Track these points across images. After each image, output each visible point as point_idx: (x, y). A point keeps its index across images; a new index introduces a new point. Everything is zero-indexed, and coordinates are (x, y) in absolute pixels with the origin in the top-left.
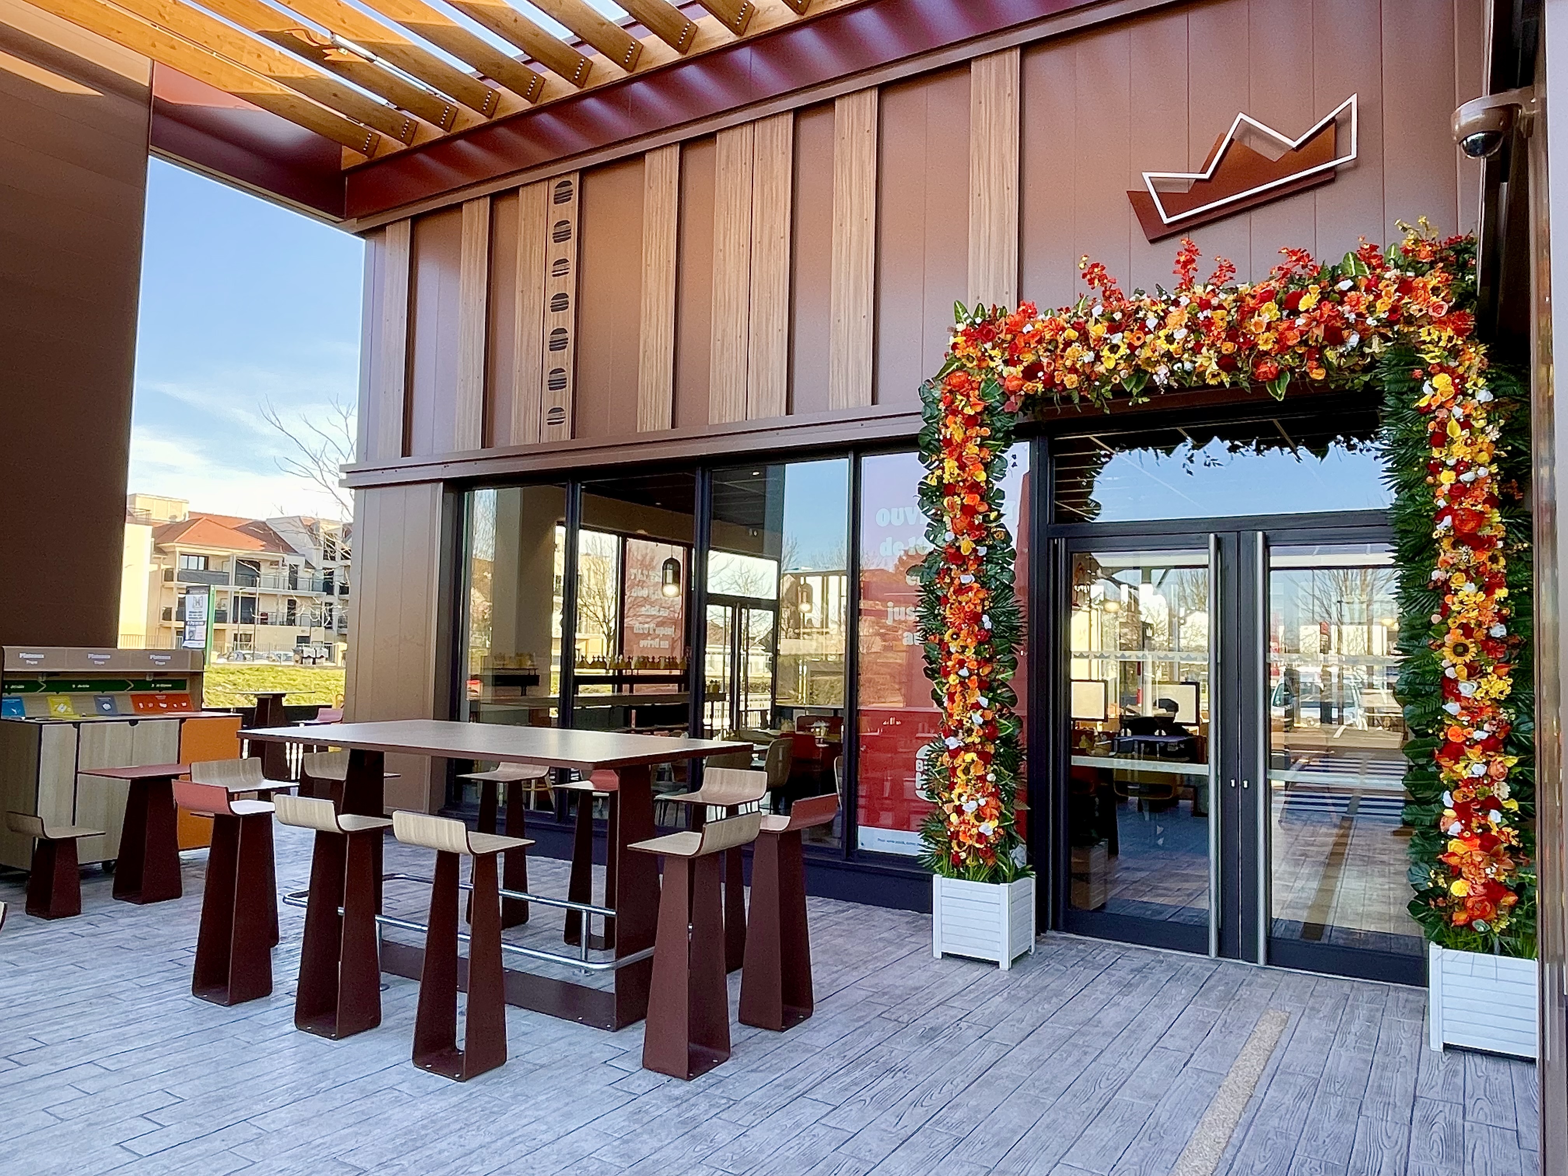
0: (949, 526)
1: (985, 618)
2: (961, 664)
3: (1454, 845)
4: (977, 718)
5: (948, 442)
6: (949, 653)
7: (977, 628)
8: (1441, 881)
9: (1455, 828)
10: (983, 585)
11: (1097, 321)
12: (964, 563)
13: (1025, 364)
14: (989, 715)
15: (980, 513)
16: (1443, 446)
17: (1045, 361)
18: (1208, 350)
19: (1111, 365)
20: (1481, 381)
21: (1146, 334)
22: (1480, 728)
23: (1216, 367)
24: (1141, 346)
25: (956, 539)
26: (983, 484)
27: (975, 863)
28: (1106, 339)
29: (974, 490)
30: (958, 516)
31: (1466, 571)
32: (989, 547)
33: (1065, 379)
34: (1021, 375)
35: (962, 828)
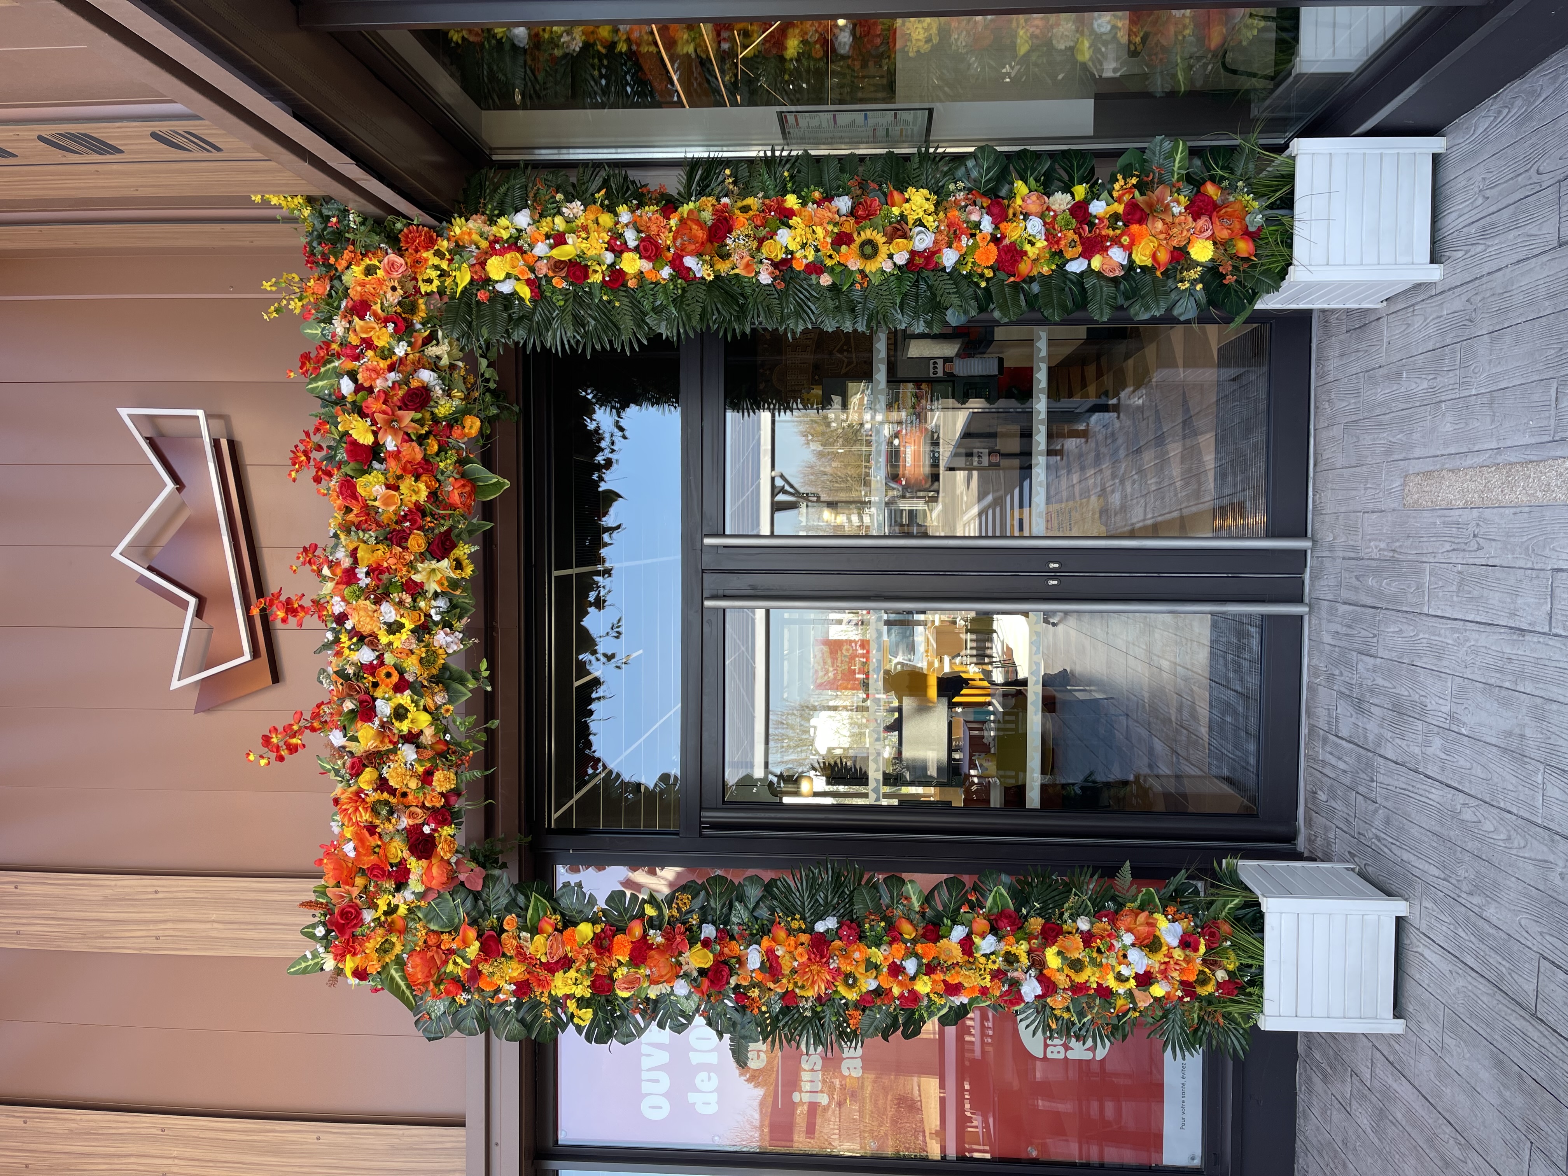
0: (664, 988)
1: (820, 927)
2: (896, 970)
3: (1142, 258)
4: (986, 944)
5: (522, 988)
6: (878, 992)
7: (837, 943)
8: (1194, 274)
9: (1117, 255)
10: (765, 931)
11: (354, 739)
12: (725, 963)
13: (406, 854)
14: (981, 924)
15: (645, 935)
16: (587, 266)
17: (405, 822)
18: (417, 572)
19: (424, 719)
20: (503, 221)
21: (382, 663)
22: (977, 225)
23: (445, 563)
24: (401, 672)
25: (686, 975)
26: (598, 929)
27: (1232, 955)
28: (383, 725)
29: (606, 943)
30: (648, 972)
31: (761, 241)
32: (703, 921)
33: (439, 790)
34: (424, 863)
35: (1175, 974)
